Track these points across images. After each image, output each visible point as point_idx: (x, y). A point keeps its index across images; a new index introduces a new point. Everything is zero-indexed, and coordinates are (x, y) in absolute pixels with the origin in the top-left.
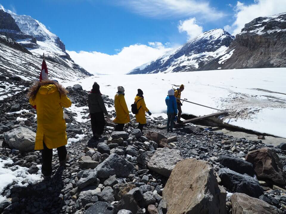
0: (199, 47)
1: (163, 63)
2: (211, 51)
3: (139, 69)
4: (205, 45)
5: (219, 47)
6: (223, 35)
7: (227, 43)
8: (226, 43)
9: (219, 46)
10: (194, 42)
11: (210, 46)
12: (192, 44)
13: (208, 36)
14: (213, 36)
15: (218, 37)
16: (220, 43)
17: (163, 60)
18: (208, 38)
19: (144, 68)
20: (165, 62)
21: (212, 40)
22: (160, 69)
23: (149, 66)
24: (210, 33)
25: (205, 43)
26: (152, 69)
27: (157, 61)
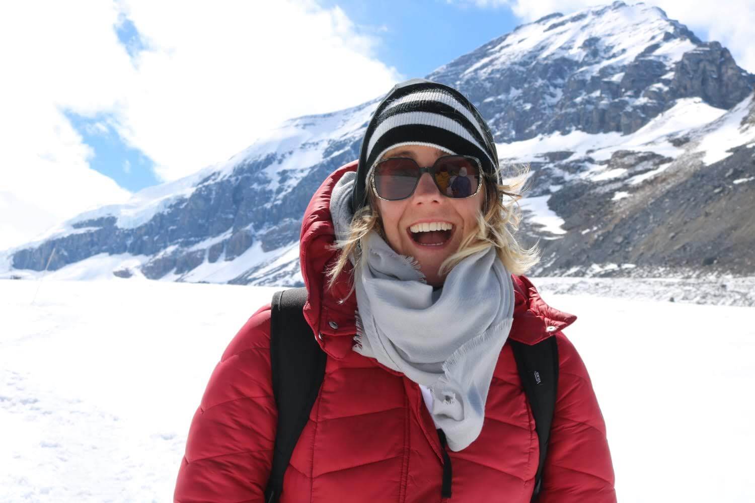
0: (526, 98)
1: (279, 191)
2: (606, 131)
3: (112, 220)
4: (559, 93)
5: (663, 104)
6: (668, 37)
7: (711, 84)
8: (704, 82)
9: (658, 95)
10: (489, 69)
11: (600, 98)
12: (473, 79)
13: (572, 41)
14: (608, 41)
15: (641, 49)
16: (666, 82)
17: (281, 168)
18: (577, 53)
19: (151, 216)
20: (293, 182)
21: (605, 63)
22: (257, 227)
23: (181, 201)
24: (585, 22)
25: (559, 81)
26: (201, 226)
27: (239, 171)
